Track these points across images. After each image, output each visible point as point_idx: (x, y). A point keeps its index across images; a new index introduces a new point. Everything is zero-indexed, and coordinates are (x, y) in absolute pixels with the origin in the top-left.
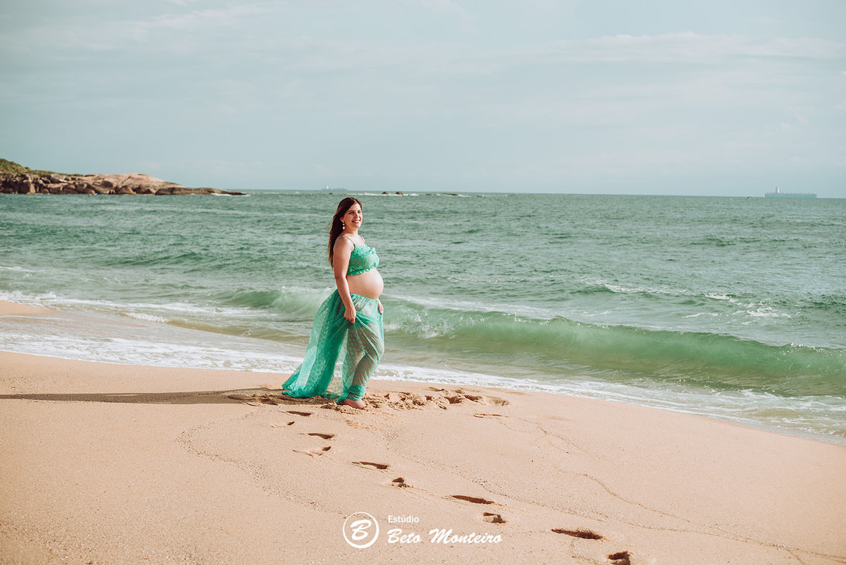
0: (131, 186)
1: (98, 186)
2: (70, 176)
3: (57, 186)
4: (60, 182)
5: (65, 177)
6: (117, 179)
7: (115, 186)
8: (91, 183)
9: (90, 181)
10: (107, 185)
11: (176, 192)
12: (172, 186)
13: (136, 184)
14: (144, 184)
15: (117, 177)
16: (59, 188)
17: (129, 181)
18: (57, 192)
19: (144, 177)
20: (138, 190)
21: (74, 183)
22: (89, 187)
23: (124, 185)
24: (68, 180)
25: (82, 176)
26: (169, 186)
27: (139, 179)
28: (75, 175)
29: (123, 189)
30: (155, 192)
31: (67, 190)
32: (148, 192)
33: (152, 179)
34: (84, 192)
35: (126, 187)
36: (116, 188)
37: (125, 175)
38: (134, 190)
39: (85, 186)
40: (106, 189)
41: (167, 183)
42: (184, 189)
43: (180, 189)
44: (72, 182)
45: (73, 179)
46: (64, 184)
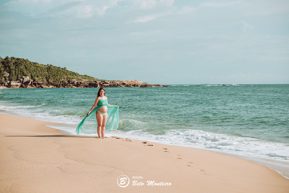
0: (132, 84)
1: (121, 84)
2: (111, 81)
3: (107, 85)
4: (108, 83)
5: (110, 82)
6: (127, 82)
7: (126, 84)
8: (118, 84)
9: (118, 83)
10: (124, 84)
11: (147, 86)
12: (146, 84)
13: (134, 84)
14: (136, 83)
15: (127, 81)
16: (108, 85)
17: (132, 83)
18: (107, 86)
19: (136, 81)
20: (134, 86)
21: (113, 84)
22: (118, 85)
23: (130, 84)
24: (111, 83)
25: (116, 81)
26: (145, 84)
27: (135, 82)
28: (113, 81)
29: (129, 85)
30: (140, 86)
31: (110, 86)
32: (138, 86)
33: (139, 82)
34: (116, 86)
35: (130, 85)
36: (127, 85)
37: (130, 81)
38: (133, 86)
39: (117, 84)
40: (124, 85)
41: (144, 83)
42: (150, 85)
43: (148, 85)
44: (112, 83)
45: (112, 82)
46: (109, 84)
